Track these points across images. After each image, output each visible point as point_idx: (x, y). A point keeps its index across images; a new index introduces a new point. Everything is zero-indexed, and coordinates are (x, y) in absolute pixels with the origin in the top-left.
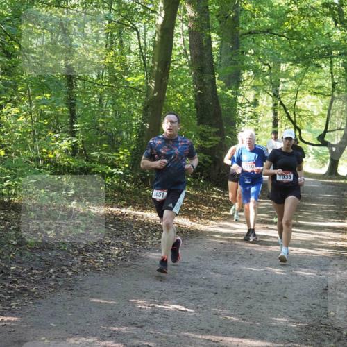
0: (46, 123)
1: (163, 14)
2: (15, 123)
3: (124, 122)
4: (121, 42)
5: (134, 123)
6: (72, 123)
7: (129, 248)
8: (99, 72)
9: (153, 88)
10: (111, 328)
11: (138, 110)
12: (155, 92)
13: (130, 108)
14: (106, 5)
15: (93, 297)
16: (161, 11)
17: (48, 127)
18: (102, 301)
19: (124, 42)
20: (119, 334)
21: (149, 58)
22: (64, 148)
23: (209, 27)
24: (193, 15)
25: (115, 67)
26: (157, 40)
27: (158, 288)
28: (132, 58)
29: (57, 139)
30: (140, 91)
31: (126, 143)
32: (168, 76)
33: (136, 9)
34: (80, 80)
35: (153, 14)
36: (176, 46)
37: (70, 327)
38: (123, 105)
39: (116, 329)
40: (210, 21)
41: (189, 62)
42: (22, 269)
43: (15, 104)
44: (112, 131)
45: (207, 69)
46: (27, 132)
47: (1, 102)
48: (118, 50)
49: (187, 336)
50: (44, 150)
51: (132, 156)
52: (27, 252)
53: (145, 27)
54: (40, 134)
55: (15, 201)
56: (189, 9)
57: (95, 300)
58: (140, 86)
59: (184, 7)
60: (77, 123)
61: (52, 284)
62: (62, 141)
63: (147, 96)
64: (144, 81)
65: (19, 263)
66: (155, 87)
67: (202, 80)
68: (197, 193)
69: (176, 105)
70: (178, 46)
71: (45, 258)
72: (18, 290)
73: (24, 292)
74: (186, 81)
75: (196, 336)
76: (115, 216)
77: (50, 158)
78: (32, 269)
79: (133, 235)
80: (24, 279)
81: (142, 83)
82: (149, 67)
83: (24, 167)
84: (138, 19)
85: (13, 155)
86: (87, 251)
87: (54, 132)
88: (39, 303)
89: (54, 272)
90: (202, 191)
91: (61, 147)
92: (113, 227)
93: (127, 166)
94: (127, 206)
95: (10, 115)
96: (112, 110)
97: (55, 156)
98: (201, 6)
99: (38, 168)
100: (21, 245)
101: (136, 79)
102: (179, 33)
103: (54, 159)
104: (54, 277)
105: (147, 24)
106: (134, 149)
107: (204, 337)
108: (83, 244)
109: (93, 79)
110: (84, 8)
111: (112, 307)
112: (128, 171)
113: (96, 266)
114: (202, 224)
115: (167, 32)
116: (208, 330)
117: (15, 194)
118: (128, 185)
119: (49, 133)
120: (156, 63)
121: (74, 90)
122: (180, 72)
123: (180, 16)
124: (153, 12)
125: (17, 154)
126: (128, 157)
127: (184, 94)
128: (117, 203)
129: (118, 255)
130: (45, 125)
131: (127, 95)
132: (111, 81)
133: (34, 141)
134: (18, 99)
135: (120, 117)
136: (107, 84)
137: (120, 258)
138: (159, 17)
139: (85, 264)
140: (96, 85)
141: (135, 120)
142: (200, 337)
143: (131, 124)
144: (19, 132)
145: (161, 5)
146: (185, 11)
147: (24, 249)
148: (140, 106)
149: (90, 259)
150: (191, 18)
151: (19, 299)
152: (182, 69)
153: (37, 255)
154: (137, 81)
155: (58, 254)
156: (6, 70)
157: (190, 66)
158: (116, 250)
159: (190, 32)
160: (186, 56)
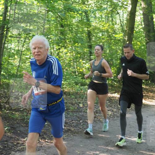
0: (79, 56)
1: (131, 6)
2: (66, 56)
3: (114, 55)
4: (112, 19)
5: (118, 56)
6: (90, 56)
7: (116, 112)
8: (102, 33)
9: (126, 40)
10: (107, 148)
11: (120, 50)
12: (127, 41)
13: (116, 49)
14: (105, 3)
15: (99, 134)
16: (130, 5)
17: (80, 57)
18: (103, 136)
19: (114, 19)
20: (111, 150)
21: (125, 26)
22: (87, 67)
23: (152, 12)
24: (145, 6)
25: (109, 31)
26: (128, 18)
27: (129, 130)
28: (117, 27)
29: (84, 63)
30: (121, 41)
31: (115, 64)
32: (133, 34)
33: (119, 4)
34: (94, 36)
35: (126, 6)
36: (137, 20)
37: (89, 147)
38: (113, 47)
39: (110, 148)
40: (153, 9)
41: (143, 27)
42: (68, 120)
43: (65, 48)
44: (108, 59)
45: (152, 31)
46: (71, 60)
47: (59, 47)
48: (111, 23)
49: (142, 153)
50: (78, 68)
51: (117, 71)
52: (70, 113)
53: (123, 12)
54: (76, 61)
55: (66, 91)
56: (143, 3)
57: (100, 135)
58: (121, 39)
59: (140, 3)
60: (93, 56)
61: (81, 127)
62: (86, 64)
63: (124, 43)
64: (122, 36)
65: (67, 118)
66: (127, 39)
67: (149, 36)
68: (147, 87)
69: (137, 48)
70: (138, 21)
71: (78, 116)
72: (66, 130)
73: (68, 131)
74: (142, 36)
75: (146, 153)
76: (110, 98)
77: (81, 72)
78: (72, 121)
79: (118, 106)
80: (69, 125)
81: (121, 38)
82: (124, 30)
83: (69, 75)
84: (119, 9)
85: (65, 70)
86: (97, 113)
87: (83, 60)
88: (75, 136)
89: (82, 122)
90: (150, 87)
91: (85, 67)
92: (108, 102)
93: (115, 75)
94: (115, 93)
95: (63, 53)
96: (108, 50)
97: (83, 70)
98: (148, 2)
99: (76, 76)
100: (68, 110)
101: (119, 36)
102: (138, 15)
103: (83, 72)
104: (82, 124)
105: (124, 11)
106: (118, 68)
107: (150, 153)
108: (95, 110)
109: (99, 36)
110: (95, 5)
111: (107, 138)
112: (115, 77)
113: (101, 120)
114: (149, 101)
115: (132, 14)
116: (152, 150)
117: (66, 87)
118: (116, 84)
119: (80, 61)
120: (128, 28)
121: (91, 41)
122: (139, 32)
123: (139, 7)
124: (126, 5)
125: (67, 70)
126: (115, 71)
127: (141, 42)
128: (110, 92)
129: (111, 115)
130: (78, 57)
131: (115, 43)
132: (108, 37)
133: (74, 64)
134: (67, 45)
135: (112, 53)
136: (106, 38)
137: (112, 116)
138: (129, 8)
139: (96, 119)
140: (101, 39)
141: (119, 54)
142: (148, 153)
143: (117, 56)
144: (67, 60)
145: (130, 2)
146: (141, 5)
147: (69, 112)
148: (121, 48)
149: (98, 116)
150: (144, 8)
151: (67, 133)
152: (140, 31)
153: (75, 114)
154: (120, 37)
155: (84, 114)
156: (61, 33)
157: (143, 29)
158: (110, 113)
159: (144, 14)
160: (142, 25)
